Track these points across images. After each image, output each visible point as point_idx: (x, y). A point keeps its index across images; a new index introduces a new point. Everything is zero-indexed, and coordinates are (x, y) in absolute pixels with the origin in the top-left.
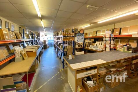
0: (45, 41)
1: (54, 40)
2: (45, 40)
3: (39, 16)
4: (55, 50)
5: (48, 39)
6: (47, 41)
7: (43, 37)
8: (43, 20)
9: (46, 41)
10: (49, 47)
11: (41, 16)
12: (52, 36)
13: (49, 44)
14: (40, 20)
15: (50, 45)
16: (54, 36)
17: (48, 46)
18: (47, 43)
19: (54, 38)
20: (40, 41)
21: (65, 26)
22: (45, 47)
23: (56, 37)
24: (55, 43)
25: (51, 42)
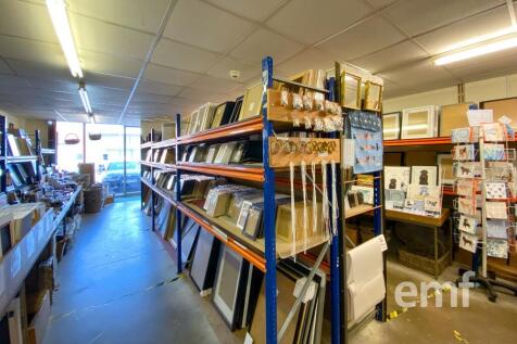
0: (87, 170)
1: (147, 162)
2: (88, 162)
3: (74, 75)
5: (106, 157)
6: (102, 169)
7: (78, 148)
9: (96, 168)
10: (110, 201)
13: (112, 184)
15: (120, 186)
16: (143, 142)
17: (107, 193)
18: (99, 178)
19: (144, 151)
20: (56, 171)
21: (232, 73)
22: (90, 201)
23: (158, 145)
24: (154, 182)
25: (122, 172)
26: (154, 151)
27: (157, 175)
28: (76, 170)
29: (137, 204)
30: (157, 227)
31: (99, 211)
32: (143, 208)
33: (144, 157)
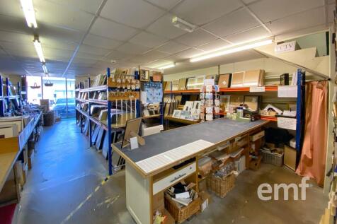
0: (45, 103)
1: (79, 99)
2: (45, 98)
3: (30, 25)
4: (83, 126)
5: (55, 96)
6: (53, 102)
7: (39, 91)
8: (41, 39)
9: (50, 102)
10: (59, 120)
11: (36, 26)
12: (72, 87)
13: (59, 112)
14: (33, 38)
15: (65, 113)
16: (76, 88)
17: (57, 116)
18: (51, 108)
19: (77, 93)
20: (27, 103)
21: (112, 61)
22: (47, 120)
23: (83, 90)
24: (81, 109)
25: (65, 104)
26: (81, 93)
27: (83, 105)
28: (38, 103)
29: (74, 122)
30: (83, 131)
31: (52, 125)
32: (77, 123)
33: (77, 96)
